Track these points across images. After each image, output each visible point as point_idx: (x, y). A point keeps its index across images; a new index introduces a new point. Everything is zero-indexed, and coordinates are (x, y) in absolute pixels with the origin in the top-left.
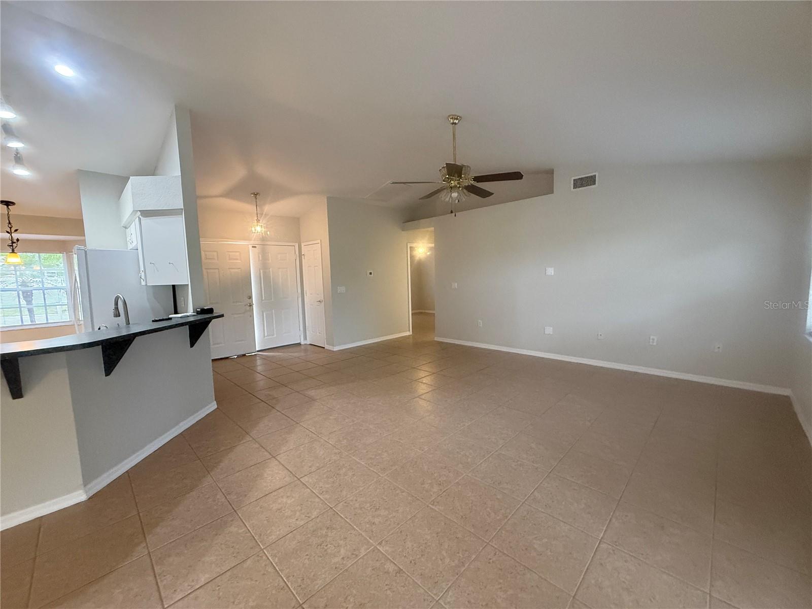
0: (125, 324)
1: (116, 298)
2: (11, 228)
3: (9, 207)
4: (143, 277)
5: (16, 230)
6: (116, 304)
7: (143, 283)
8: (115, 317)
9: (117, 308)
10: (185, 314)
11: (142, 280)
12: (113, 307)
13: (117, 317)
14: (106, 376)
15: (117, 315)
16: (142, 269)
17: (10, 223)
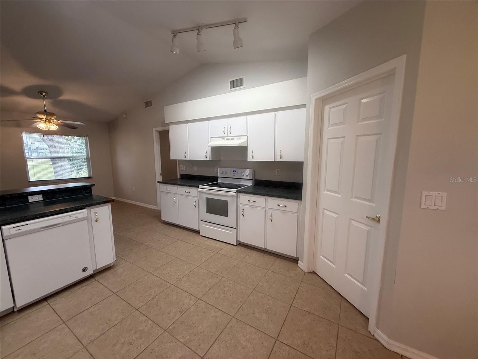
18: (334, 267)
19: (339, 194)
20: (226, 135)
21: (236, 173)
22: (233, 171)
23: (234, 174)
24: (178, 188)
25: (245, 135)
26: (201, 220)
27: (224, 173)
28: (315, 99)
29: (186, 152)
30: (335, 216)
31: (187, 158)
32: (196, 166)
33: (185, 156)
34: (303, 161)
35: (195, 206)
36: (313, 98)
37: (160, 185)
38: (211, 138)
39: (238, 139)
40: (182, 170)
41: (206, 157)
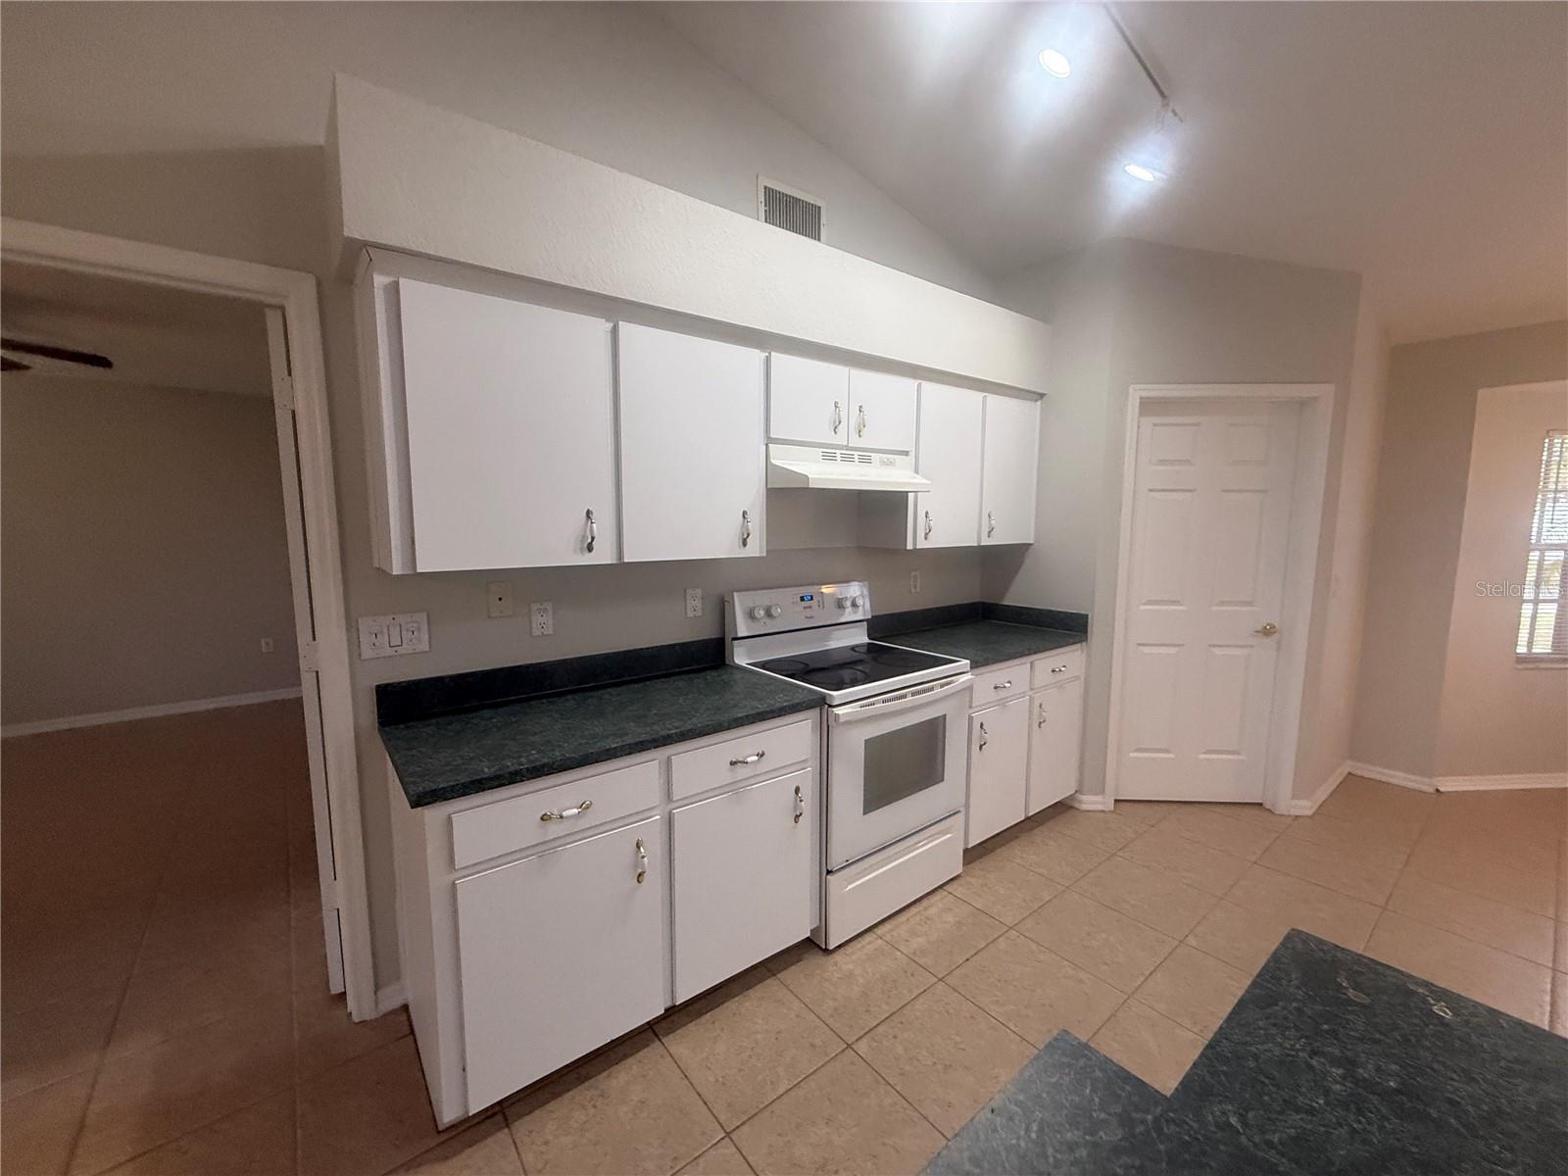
18: (1172, 756)
19: (1181, 605)
20: (840, 439)
21: (814, 603)
22: (802, 599)
23: (809, 613)
24: (669, 760)
25: (906, 453)
26: (829, 872)
27: (773, 612)
28: (1141, 398)
29: (589, 513)
30: (1173, 650)
31: (603, 555)
32: (549, 606)
33: (584, 537)
34: (1031, 542)
35: (797, 817)
36: (1136, 393)
37: (454, 817)
38: (769, 441)
39: (883, 463)
40: (390, 652)
41: (744, 543)
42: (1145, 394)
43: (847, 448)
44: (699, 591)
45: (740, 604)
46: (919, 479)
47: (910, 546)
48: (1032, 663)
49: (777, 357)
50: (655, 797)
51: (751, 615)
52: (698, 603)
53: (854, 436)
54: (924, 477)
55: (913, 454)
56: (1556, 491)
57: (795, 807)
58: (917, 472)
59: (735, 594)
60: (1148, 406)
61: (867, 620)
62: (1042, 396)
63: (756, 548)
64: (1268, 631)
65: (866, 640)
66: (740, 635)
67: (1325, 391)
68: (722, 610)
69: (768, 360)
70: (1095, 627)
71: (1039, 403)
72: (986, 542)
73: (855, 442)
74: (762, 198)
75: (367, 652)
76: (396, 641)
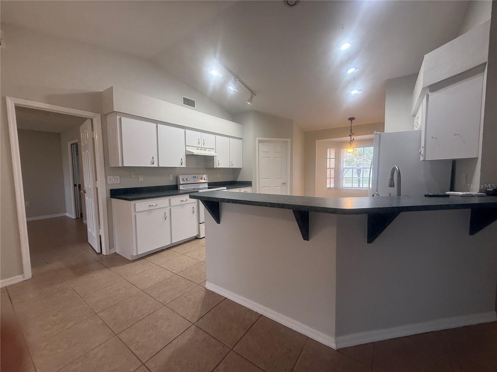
0: (396, 195)
1: (392, 169)
2: (351, 133)
3: (352, 121)
4: (422, 153)
5: (353, 134)
6: (392, 175)
7: (422, 159)
8: (389, 187)
9: (392, 179)
10: (468, 193)
11: (421, 155)
12: (389, 177)
13: (391, 187)
14: (368, 243)
15: (392, 185)
16: (423, 145)
17: (351, 130)
19: (269, 179)
20: (200, 146)
21: (196, 178)
22: (194, 177)
23: (195, 180)
24: (170, 199)
25: (213, 149)
26: (200, 223)
27: (188, 179)
28: (259, 140)
29: (153, 158)
30: (268, 188)
31: (155, 165)
32: (142, 176)
33: (152, 162)
34: (241, 167)
35: (193, 212)
36: (257, 139)
37: (136, 204)
38: (186, 146)
39: (209, 151)
40: (113, 183)
41: (182, 164)
42: (259, 139)
43: (201, 147)
44: (172, 175)
45: (181, 178)
46: (216, 154)
47: (215, 167)
48: (240, 190)
49: (187, 130)
50: (168, 205)
51: (183, 180)
52: (172, 177)
53: (202, 145)
54: (217, 153)
55: (215, 149)
56: (330, 158)
57: (193, 210)
58: (216, 153)
59: (180, 175)
60: (260, 141)
61: (208, 183)
62: (242, 139)
63: (184, 165)
64: (284, 184)
65: (208, 186)
66: (181, 183)
67: (289, 140)
68: (177, 179)
69: (185, 131)
70: (253, 183)
71: (241, 140)
72: (231, 167)
73: (203, 146)
74: (183, 100)
75: (109, 183)
76: (114, 181)
